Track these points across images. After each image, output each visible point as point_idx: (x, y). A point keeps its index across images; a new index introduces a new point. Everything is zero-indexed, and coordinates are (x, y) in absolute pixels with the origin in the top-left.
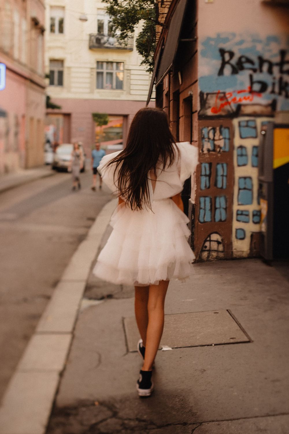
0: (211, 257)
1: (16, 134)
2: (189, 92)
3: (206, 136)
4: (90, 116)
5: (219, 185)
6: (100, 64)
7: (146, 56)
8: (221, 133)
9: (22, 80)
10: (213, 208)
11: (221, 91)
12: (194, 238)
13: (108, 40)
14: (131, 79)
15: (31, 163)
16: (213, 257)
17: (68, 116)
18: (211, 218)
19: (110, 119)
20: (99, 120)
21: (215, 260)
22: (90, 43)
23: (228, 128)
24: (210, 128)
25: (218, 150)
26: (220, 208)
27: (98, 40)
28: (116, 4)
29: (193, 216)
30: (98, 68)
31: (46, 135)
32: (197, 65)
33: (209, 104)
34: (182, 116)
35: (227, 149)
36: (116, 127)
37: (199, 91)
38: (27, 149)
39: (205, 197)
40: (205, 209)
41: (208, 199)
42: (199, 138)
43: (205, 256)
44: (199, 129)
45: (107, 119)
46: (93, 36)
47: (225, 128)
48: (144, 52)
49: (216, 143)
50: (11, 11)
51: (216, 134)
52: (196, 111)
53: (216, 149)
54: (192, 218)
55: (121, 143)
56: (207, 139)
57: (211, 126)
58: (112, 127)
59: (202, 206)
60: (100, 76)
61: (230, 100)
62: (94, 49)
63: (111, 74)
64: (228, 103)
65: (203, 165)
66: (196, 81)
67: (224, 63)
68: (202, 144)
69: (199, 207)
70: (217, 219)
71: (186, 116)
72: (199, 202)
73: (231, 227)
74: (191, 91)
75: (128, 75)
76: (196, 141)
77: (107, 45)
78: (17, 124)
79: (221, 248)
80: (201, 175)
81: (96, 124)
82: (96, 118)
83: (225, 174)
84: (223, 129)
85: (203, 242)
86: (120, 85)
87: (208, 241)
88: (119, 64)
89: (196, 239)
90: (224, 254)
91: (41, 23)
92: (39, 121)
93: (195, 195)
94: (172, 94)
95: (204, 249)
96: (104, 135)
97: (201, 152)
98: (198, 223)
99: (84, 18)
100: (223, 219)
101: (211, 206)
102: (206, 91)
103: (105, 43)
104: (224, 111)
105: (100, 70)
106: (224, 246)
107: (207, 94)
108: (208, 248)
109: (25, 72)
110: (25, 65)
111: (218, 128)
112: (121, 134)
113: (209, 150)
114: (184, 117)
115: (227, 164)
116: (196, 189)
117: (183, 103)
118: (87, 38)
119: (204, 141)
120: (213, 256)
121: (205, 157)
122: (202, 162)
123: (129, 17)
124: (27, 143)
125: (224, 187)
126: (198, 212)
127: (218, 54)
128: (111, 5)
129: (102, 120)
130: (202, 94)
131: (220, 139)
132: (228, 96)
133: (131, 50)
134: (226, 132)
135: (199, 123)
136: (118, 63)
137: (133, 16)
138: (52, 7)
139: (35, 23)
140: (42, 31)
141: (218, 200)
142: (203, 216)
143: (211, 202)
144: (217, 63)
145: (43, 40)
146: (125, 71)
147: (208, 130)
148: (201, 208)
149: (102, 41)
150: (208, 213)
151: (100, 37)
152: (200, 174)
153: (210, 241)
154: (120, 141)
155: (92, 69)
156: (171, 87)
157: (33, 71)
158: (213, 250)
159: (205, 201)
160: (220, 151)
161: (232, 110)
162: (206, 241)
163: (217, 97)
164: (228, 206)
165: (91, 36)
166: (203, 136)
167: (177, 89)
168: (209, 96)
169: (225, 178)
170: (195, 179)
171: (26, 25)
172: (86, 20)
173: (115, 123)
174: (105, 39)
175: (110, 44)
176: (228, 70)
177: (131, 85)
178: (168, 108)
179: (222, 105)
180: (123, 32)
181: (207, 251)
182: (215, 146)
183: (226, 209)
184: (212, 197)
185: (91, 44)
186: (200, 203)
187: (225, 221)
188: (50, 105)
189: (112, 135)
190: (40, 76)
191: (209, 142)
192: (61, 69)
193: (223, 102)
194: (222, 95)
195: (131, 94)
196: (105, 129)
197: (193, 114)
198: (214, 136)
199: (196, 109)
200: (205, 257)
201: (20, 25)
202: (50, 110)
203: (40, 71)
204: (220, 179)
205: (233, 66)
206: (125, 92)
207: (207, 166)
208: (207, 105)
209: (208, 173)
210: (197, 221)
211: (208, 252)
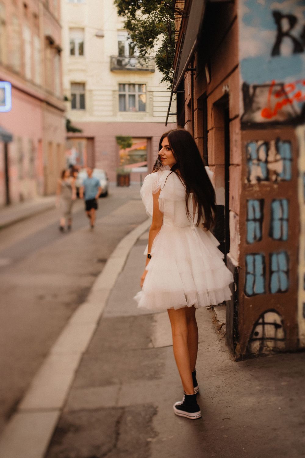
0: (265, 348)
1: (32, 160)
2: (224, 87)
3: (254, 156)
4: (114, 139)
5: (277, 234)
6: (122, 86)
7: (167, 73)
8: (278, 150)
9: (38, 103)
10: (268, 272)
11: (277, 81)
12: (239, 320)
13: (129, 62)
14: (154, 101)
15: (50, 189)
16: (268, 349)
17: (91, 139)
18: (265, 287)
19: (134, 141)
20: (123, 143)
21: (272, 354)
22: (111, 65)
23: (289, 142)
24: (260, 143)
25: (274, 178)
26: (278, 271)
27: (119, 62)
28: (134, 18)
29: (236, 287)
30: (120, 90)
31: (68, 160)
32: (237, 41)
33: (258, 103)
34: (212, 129)
35: (288, 177)
36: (140, 150)
37: (241, 83)
38: (46, 176)
39: (254, 254)
40: (254, 275)
41: (259, 258)
42: (243, 160)
43: (256, 348)
44: (242, 144)
45: (130, 142)
46: (114, 57)
47: (285, 142)
48: (164, 69)
49: (271, 166)
50: (20, 26)
51: (270, 153)
52: (237, 116)
53: (270, 176)
54: (234, 289)
55: (146, 166)
56: (255, 162)
57: (261, 140)
58: (136, 150)
59: (250, 268)
60: (123, 99)
61: (291, 96)
62: (116, 71)
63: (134, 96)
64: (288, 101)
65: (250, 204)
66: (237, 67)
67: (281, 35)
68: (247, 170)
69: (245, 271)
70: (274, 288)
71: (217, 128)
72: (244, 264)
73: (296, 301)
74: (227, 87)
75: (151, 96)
76: (238, 165)
77: (128, 67)
78: (33, 150)
79: (280, 334)
80: (248, 220)
81: (120, 147)
82: (120, 141)
83: (285, 216)
84: (280, 144)
85: (252, 327)
86: (142, 108)
87: (260, 324)
88: (142, 85)
89: (242, 321)
90: (285, 344)
91: (57, 42)
92: (58, 145)
93: (239, 253)
94: (197, 101)
95: (254, 337)
96: (129, 158)
97: (246, 182)
98: (244, 296)
99: (100, 34)
100: (283, 288)
101: (264, 269)
102: (252, 83)
103: (126, 65)
104: (282, 114)
105: (122, 93)
106: (285, 331)
107: (255, 87)
108: (260, 336)
109: (41, 94)
110: (40, 87)
111: (273, 143)
112: (145, 157)
113: (259, 179)
114: (214, 130)
115: (289, 201)
116: (239, 242)
117: (212, 109)
118: (108, 60)
119: (251, 164)
120: (268, 347)
121: (253, 190)
122: (248, 198)
123: (147, 31)
124: (45, 168)
125: (285, 237)
126: (244, 279)
127: (271, 19)
128: (129, 19)
129: (126, 143)
130: (245, 87)
131: (276, 161)
132: (287, 89)
133: (153, 71)
134: (286, 148)
135: (242, 135)
136: (140, 85)
137: (151, 30)
138: (71, 29)
139: (50, 42)
140: (59, 51)
141: (274, 259)
142: (251, 286)
143: (264, 263)
144: (270, 35)
145: (60, 60)
146: (148, 93)
147: (257, 147)
148: (247, 273)
149: (124, 63)
150: (260, 281)
151: (121, 59)
152: (246, 218)
153: (264, 324)
154: (144, 163)
155: (114, 91)
156: (194, 93)
157: (50, 93)
158: (267, 339)
159: (254, 261)
160: (276, 180)
161: (295, 112)
162: (257, 324)
163: (270, 92)
164: (290, 267)
165: (112, 58)
166: (249, 157)
167: (203, 92)
168: (258, 91)
169: (285, 224)
170: (238, 227)
171: (39, 44)
172: (102, 37)
173: (138, 145)
174: (127, 60)
175: (131, 65)
176: (287, 47)
177: (154, 106)
178: (191, 122)
179: (279, 105)
180: (142, 48)
181: (259, 339)
182: (268, 171)
183: (287, 273)
184: (265, 254)
185: (113, 66)
186: (246, 265)
187: (286, 291)
188: (70, 128)
189: (137, 158)
190: (58, 99)
191: (258, 165)
192: (82, 92)
193: (281, 99)
194: (278, 88)
195: (154, 116)
196: (130, 151)
197: (230, 123)
198: (267, 155)
199: (237, 113)
200: (256, 350)
201: (32, 43)
202: (71, 134)
203: (58, 93)
204: (277, 225)
205: (294, 40)
206: (148, 114)
207: (257, 204)
208: (254, 106)
209: (258, 215)
210: (243, 293)
211: (261, 342)
